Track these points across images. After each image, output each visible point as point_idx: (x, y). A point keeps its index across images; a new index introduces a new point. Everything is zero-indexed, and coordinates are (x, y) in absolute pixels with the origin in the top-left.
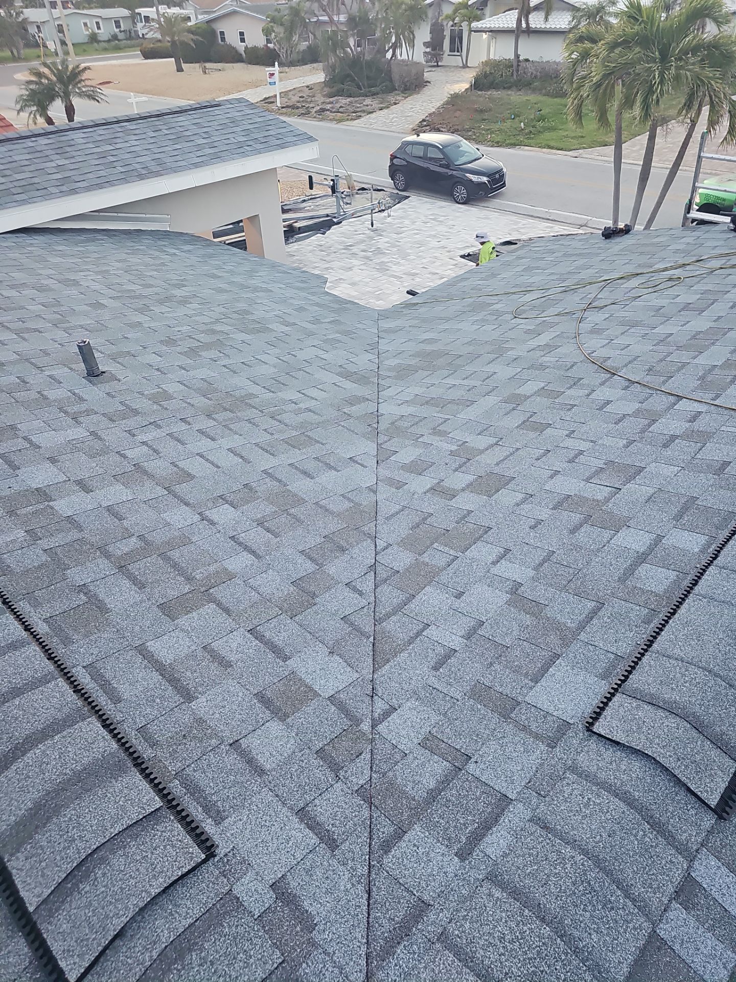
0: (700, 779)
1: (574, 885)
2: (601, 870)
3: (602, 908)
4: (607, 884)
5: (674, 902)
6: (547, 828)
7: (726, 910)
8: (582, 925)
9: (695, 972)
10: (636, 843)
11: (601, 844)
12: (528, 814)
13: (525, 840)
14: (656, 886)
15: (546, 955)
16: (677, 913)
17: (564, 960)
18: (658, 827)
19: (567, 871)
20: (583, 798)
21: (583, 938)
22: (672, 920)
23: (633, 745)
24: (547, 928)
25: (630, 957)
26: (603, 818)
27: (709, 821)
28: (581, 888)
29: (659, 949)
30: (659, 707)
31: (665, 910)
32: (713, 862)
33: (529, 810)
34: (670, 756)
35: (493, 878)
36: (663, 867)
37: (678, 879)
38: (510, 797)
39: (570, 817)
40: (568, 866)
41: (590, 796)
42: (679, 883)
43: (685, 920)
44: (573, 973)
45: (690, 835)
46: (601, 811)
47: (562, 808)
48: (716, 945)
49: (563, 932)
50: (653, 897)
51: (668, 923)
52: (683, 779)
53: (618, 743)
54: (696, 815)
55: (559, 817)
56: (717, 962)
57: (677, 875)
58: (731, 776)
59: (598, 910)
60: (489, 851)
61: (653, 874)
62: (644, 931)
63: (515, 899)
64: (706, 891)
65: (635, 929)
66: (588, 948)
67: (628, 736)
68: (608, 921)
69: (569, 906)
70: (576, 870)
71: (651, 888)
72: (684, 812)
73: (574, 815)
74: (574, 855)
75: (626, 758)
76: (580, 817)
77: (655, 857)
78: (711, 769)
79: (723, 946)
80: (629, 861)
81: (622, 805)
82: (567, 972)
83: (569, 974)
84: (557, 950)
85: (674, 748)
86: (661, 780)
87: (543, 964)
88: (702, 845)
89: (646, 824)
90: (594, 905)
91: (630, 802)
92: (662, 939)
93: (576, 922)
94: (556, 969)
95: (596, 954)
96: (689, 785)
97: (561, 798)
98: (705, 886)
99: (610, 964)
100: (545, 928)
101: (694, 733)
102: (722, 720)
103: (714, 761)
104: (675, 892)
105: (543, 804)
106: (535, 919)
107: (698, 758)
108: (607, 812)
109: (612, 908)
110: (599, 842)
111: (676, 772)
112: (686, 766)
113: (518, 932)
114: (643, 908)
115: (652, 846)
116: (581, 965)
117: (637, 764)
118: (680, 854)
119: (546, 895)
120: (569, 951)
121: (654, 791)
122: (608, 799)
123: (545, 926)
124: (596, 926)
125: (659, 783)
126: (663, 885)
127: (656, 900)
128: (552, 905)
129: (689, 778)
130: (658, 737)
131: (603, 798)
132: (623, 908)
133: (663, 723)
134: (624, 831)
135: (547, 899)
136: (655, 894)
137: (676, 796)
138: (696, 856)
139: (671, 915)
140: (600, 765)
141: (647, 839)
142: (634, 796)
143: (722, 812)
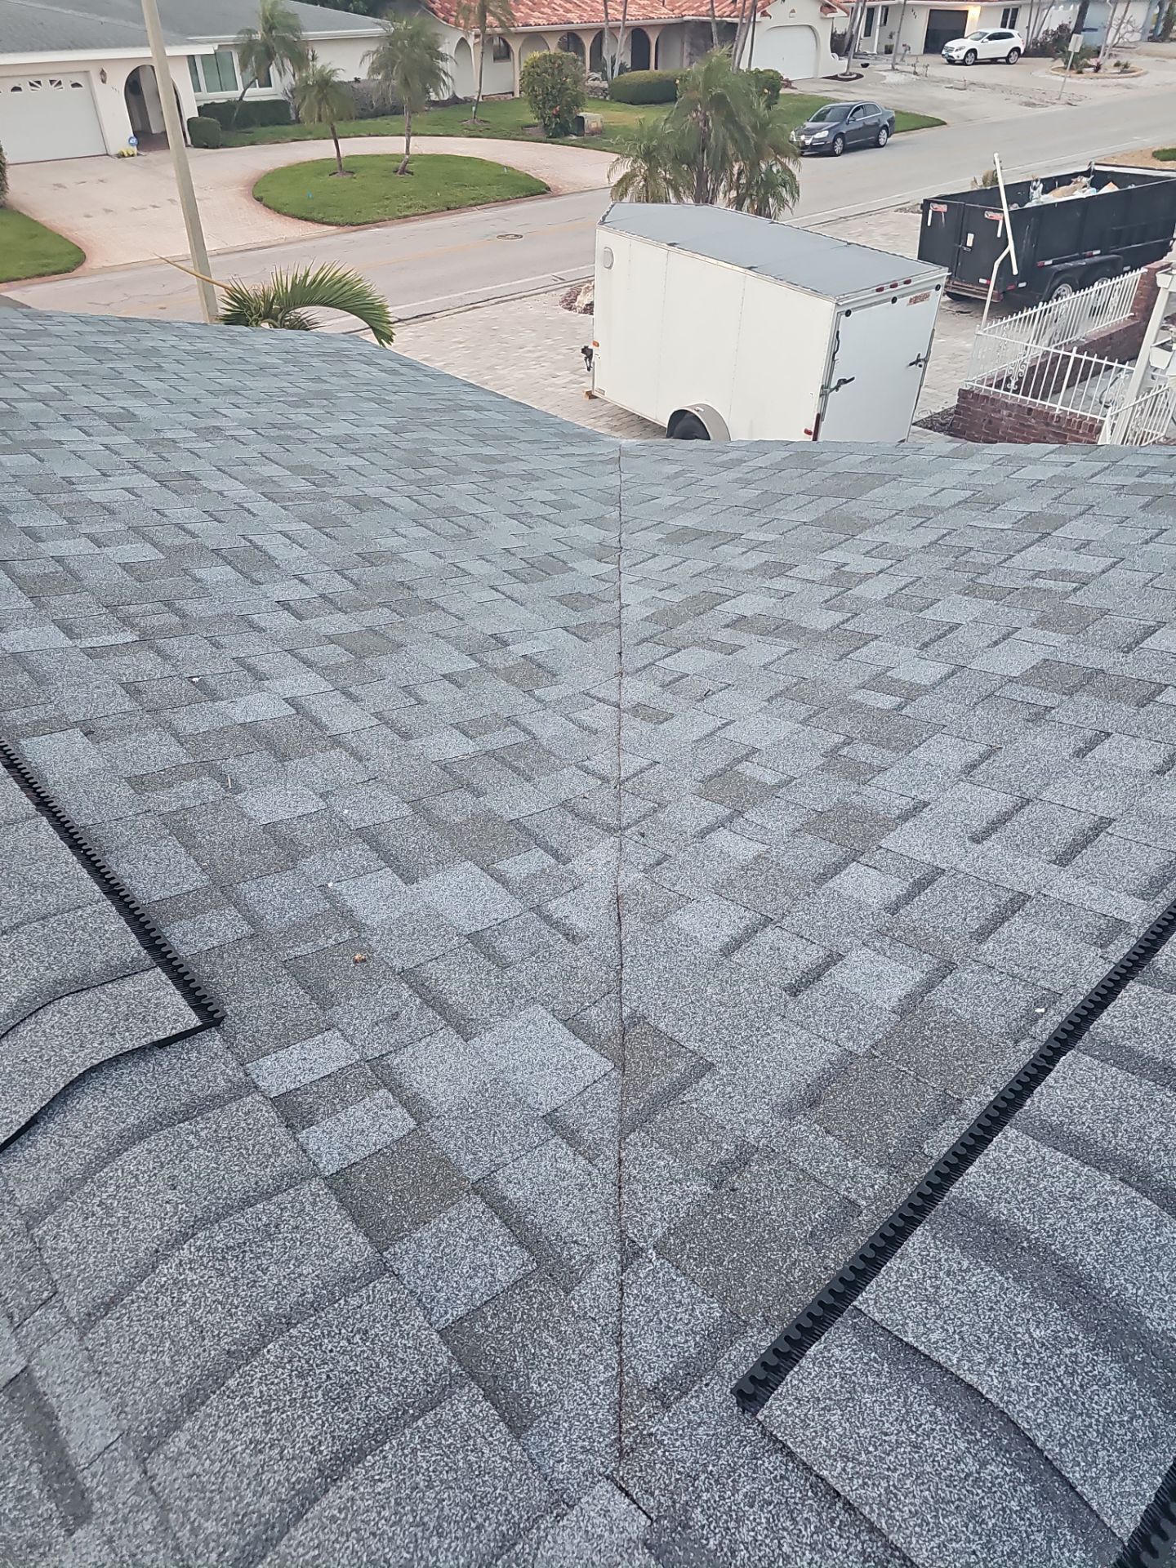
0: (155, 1019)
1: (223, 1275)
2: (217, 1222)
3: (272, 1241)
4: (242, 1221)
5: (298, 1136)
6: (113, 1301)
7: (329, 1076)
8: (284, 1283)
9: (386, 1147)
10: (201, 1151)
11: (180, 1207)
13: (110, 1354)
14: (270, 1150)
15: (307, 1362)
16: (313, 1137)
17: (322, 1333)
18: (192, 1111)
19: (196, 1282)
20: (93, 1215)
21: (302, 1290)
22: (319, 1148)
23: (52, 1092)
24: (270, 1346)
25: (346, 1226)
26: (142, 1188)
27: (213, 1041)
28: (232, 1265)
29: (346, 1182)
30: (13, 1027)
31: (305, 1151)
32: (268, 1062)
33: (62, 1333)
34: (102, 1043)
35: (149, 1445)
36: (250, 1129)
37: (272, 1114)
38: (18, 1370)
39: (113, 1250)
40: (191, 1276)
41: (97, 1201)
42: (278, 1117)
43: (324, 1131)
44: (343, 1323)
45: (223, 1073)
46: (129, 1188)
47: (92, 1260)
48: (364, 1107)
49: (284, 1320)
50: (283, 1160)
51: (320, 1156)
52: (143, 1042)
53: (33, 1122)
54: (199, 1053)
55: (104, 1273)
56: (383, 1114)
57: (268, 1114)
58: (169, 982)
59: (272, 1249)
60: (98, 1444)
61: (254, 1147)
62: (321, 1192)
63: (203, 1403)
64: (298, 1089)
65: (314, 1204)
66: (317, 1286)
67: (32, 1096)
68: (292, 1239)
69: (251, 1296)
70: (202, 1264)
71: (270, 1156)
72: (189, 1067)
73: (114, 1240)
74: (177, 1261)
75: (65, 1116)
76: (123, 1230)
77: (232, 1133)
78: (149, 1000)
79: (368, 1099)
80: (222, 1173)
81: (136, 1149)
82: (340, 1333)
83: (343, 1331)
84: (305, 1340)
85: (91, 1033)
86: (127, 1074)
87: (318, 1372)
88: (242, 1065)
89: (182, 1125)
90: (264, 1252)
91: (140, 1134)
92: (337, 1173)
93: (277, 1293)
94: (331, 1351)
95: (329, 1276)
96: (156, 1038)
97: (73, 1258)
98: (293, 1086)
99: (347, 1260)
100: (268, 1351)
101: (89, 995)
102: (88, 954)
103: (140, 992)
104: (287, 1127)
105: (65, 1300)
106: (248, 1368)
107: (124, 1008)
108: (137, 1179)
109: (277, 1226)
110: (176, 1208)
111: (129, 1046)
112: (128, 1030)
113: (258, 1409)
114: (292, 1179)
115: (215, 1131)
116: (336, 1305)
117: (86, 1102)
118: (241, 1097)
119: (218, 1334)
120: (313, 1318)
121: (140, 1093)
122: (117, 1170)
123: (265, 1350)
124: (293, 1262)
125: (132, 1079)
126: (272, 1138)
127: (288, 1159)
128: (238, 1328)
129: (147, 1034)
130: (61, 1047)
131: (111, 1178)
132: (282, 1210)
133: (44, 1032)
134: (177, 1162)
135: (225, 1334)
136: (279, 1155)
137: (161, 1065)
138: (252, 1080)
139: (312, 1146)
140: (53, 1165)
141: (203, 1134)
142: (134, 1125)
143: (210, 1017)
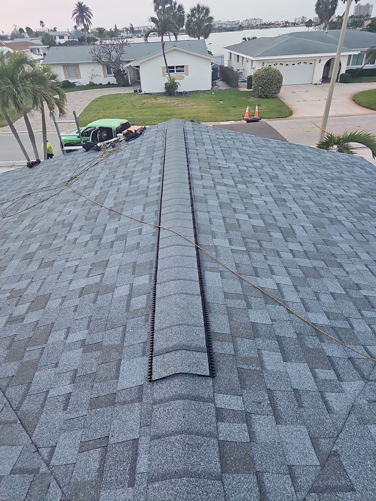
0: (199, 368)
1: (183, 450)
2: (188, 434)
3: (198, 449)
4: (194, 438)
5: (218, 423)
6: (160, 437)
7: (234, 410)
8: (196, 463)
9: (238, 442)
10: (194, 412)
11: (183, 424)
12: (149, 438)
13: (154, 450)
14: (209, 422)
15: (190, 490)
16: (222, 426)
17: (198, 485)
18: (197, 399)
19: (177, 447)
20: (165, 411)
21: (199, 469)
22: (221, 430)
23: (171, 374)
24: (185, 478)
25: (217, 459)
26: (177, 412)
27: (210, 381)
28: (186, 449)
29: (224, 445)
30: (171, 351)
31: (217, 429)
32: (220, 396)
33: (148, 436)
34: (186, 367)
35: (151, 480)
36: (207, 413)
37: (214, 412)
38: (137, 438)
39: (165, 424)
40: (177, 444)
41: (167, 408)
42: (215, 414)
43: (225, 426)
44: (203, 486)
45: (208, 392)
46: (175, 410)
47: (160, 423)
48: (238, 426)
49: (191, 474)
50: (211, 427)
51: (220, 433)
52: (195, 373)
53: (165, 378)
54: (205, 383)
55: (161, 428)
56: (242, 432)
57: (213, 411)
58: (207, 359)
59: (197, 451)
60: (142, 470)
61: (206, 419)
62: (216, 444)
63: (165, 480)
64: (224, 409)
65: (212, 446)
66: (203, 470)
67: (167, 372)
68: (203, 452)
69: (187, 461)
70: (180, 443)
71: (208, 424)
72: (202, 386)
73: (167, 421)
74: (176, 438)
75: (171, 381)
76: (169, 420)
77: (203, 411)
78: (201, 362)
79: (240, 424)
80: (196, 421)
81: (181, 401)
82: (202, 489)
83: (203, 488)
84: (193, 483)
85: (185, 363)
86: (187, 379)
87: (192, 495)
88: (214, 393)
89: (193, 401)
90: (195, 451)
91: (182, 397)
92: (223, 441)
93: (193, 465)
94: (197, 492)
95: (206, 470)
96: (197, 373)
97: (157, 419)
98: (223, 407)
99: (213, 469)
100: (184, 479)
101: (188, 352)
102: (193, 341)
103: (200, 358)
104: (216, 418)
105: (152, 428)
106: (178, 480)
107: (194, 360)
108: (177, 409)
109: (201, 446)
110: (182, 423)
111: (191, 372)
112: (193, 367)
113: (175, 493)
114: (209, 435)
115: (199, 408)
116: (204, 480)
117: (176, 381)
118: (209, 402)
119: (176, 465)
120: (197, 479)
121: (188, 386)
122: (175, 403)
123: (183, 479)
124: (200, 459)
125: (188, 381)
126: (211, 419)
128: (180, 467)
129: (196, 371)
130: (177, 363)
131: (173, 405)
132: (204, 442)
133: (176, 356)
134: (187, 411)
135: (177, 466)
136: (211, 426)
137: (196, 381)
138: (214, 399)
139: (220, 428)
140: (163, 392)
141: (197, 407)
142: (183, 394)
143: (212, 375)
